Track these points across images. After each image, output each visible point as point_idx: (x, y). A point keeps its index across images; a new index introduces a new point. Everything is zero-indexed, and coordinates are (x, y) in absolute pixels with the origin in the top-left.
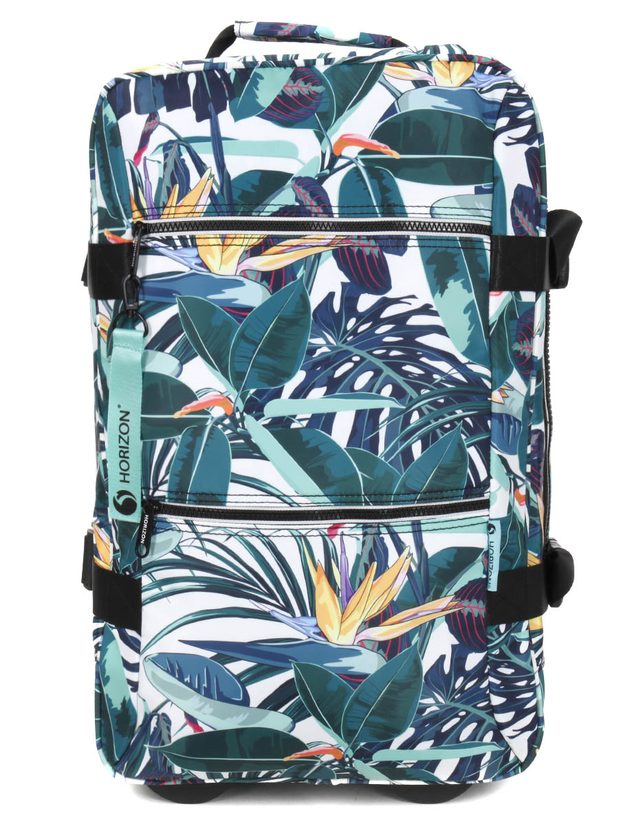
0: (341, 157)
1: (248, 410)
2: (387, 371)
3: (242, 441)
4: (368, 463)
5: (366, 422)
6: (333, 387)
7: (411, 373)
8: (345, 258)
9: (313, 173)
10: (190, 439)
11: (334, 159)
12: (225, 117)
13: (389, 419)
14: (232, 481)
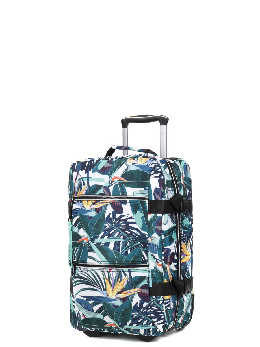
0: (114, 181)
1: (91, 241)
2: (122, 232)
3: (90, 248)
4: (118, 254)
5: (117, 244)
6: (110, 236)
7: (127, 233)
8: (113, 205)
9: (107, 185)
10: (81, 248)
11: (112, 182)
12: (90, 172)
13: (122, 244)
14: (88, 258)
